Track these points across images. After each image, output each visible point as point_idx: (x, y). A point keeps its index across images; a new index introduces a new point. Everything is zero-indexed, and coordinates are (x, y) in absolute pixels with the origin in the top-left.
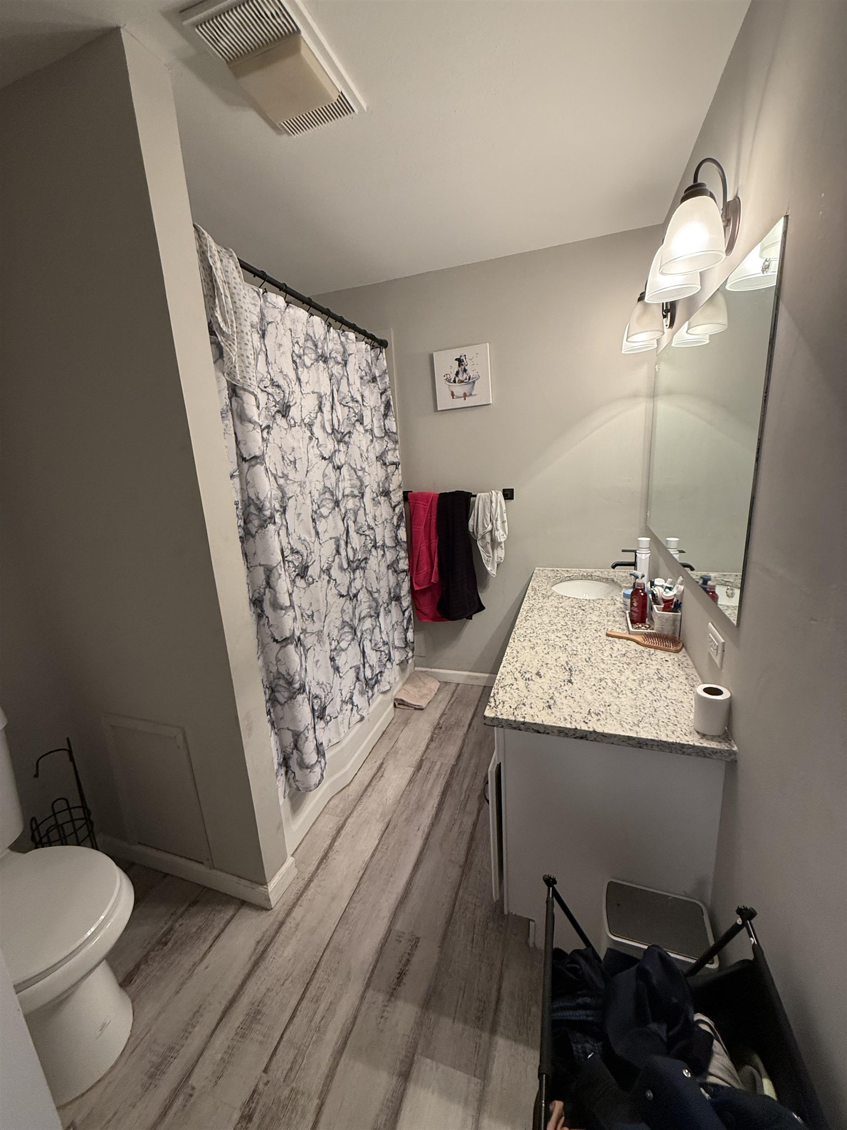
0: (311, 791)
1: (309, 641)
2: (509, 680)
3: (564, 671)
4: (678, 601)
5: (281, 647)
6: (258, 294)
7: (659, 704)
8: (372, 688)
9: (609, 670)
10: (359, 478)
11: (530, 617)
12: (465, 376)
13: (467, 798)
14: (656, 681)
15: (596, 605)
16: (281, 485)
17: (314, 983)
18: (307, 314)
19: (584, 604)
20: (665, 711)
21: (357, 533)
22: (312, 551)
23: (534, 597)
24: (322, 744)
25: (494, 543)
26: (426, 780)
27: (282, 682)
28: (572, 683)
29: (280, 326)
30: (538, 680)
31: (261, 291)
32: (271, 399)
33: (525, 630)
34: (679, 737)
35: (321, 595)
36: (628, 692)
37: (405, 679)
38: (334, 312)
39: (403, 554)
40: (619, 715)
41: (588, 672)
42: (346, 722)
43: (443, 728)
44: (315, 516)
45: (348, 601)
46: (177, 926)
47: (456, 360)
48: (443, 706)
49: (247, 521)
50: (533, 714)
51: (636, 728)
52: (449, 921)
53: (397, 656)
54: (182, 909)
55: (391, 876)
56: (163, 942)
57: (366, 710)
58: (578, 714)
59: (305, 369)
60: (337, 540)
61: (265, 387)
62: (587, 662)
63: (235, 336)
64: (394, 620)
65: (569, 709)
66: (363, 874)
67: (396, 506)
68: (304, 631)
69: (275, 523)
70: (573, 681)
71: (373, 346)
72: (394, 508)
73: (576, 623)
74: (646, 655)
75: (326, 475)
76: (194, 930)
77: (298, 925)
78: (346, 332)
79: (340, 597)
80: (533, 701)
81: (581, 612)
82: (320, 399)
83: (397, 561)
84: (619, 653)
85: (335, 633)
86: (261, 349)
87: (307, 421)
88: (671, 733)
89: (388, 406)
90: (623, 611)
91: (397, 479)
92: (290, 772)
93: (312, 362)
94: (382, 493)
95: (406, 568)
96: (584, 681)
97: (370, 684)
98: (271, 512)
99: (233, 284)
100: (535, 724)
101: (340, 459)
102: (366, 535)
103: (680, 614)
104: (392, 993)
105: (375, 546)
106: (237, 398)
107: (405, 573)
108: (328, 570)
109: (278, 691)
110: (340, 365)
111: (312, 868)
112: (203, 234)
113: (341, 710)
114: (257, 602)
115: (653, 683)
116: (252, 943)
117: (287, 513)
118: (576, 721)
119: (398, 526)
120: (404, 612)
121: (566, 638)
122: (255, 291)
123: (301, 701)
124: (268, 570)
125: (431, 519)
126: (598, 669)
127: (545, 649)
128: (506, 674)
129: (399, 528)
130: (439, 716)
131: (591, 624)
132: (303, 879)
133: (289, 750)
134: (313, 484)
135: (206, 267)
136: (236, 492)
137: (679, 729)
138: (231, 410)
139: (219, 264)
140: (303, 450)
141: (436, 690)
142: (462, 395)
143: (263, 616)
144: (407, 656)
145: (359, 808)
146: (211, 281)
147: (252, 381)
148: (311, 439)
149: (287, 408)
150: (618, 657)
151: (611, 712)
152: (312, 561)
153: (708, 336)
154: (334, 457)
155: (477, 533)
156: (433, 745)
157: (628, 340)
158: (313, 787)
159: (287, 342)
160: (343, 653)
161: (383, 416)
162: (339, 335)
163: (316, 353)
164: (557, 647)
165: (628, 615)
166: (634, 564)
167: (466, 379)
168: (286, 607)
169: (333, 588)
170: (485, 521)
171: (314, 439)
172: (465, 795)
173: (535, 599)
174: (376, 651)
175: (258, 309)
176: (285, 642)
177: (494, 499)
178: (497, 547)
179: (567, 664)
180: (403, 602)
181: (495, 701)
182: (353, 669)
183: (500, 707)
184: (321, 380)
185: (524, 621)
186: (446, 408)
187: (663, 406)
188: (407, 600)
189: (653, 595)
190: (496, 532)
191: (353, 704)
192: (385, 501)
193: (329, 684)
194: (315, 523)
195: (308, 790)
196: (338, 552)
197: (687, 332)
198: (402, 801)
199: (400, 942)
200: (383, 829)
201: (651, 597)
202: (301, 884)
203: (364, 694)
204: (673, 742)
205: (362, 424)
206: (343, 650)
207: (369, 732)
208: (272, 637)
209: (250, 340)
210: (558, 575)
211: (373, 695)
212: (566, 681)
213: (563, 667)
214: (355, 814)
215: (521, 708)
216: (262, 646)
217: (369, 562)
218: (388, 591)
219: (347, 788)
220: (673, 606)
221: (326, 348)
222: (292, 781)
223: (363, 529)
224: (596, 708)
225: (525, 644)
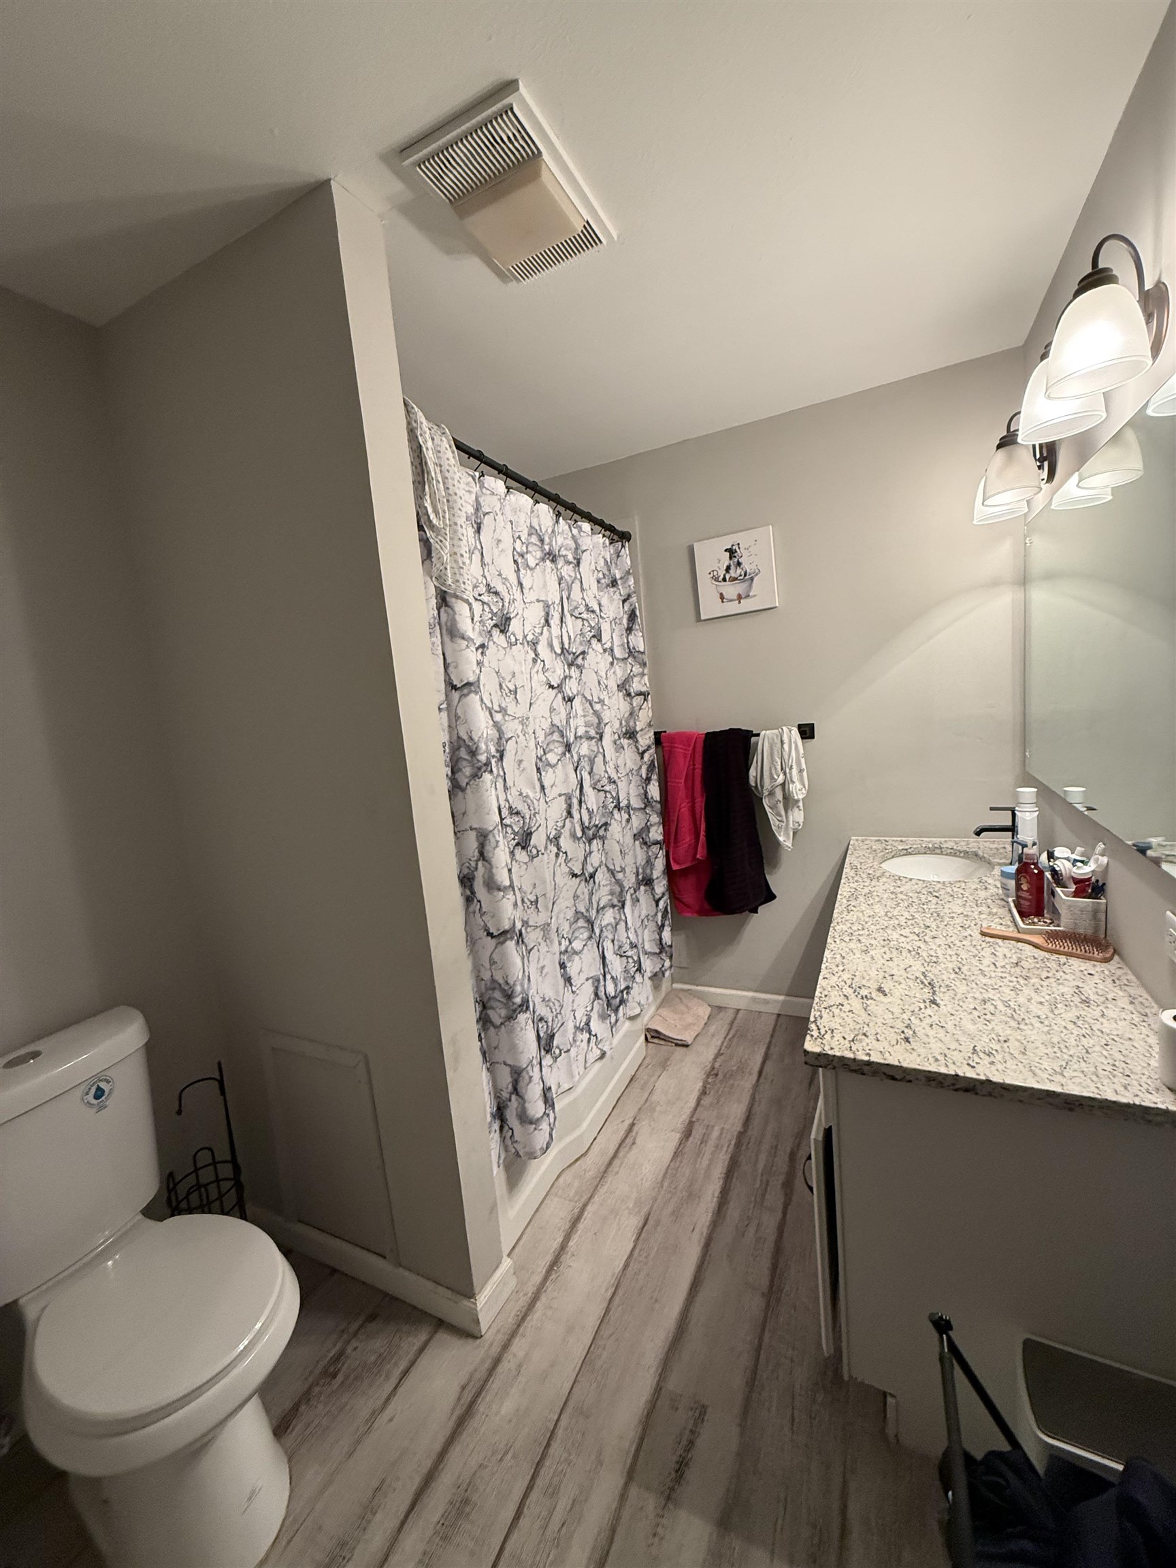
0: (535, 1158)
1: (532, 937)
2: (835, 998)
3: (922, 986)
4: (1097, 881)
5: (497, 944)
6: (474, 479)
7: (1092, 1042)
8: (616, 1010)
9: (996, 987)
10: (596, 713)
11: (854, 906)
12: (739, 571)
13: (764, 1185)
14: (1079, 1004)
15: (955, 889)
16: (498, 722)
17: (548, 1463)
18: (531, 501)
19: (936, 889)
20: (1105, 1053)
21: (594, 788)
22: (537, 811)
23: (856, 879)
24: (550, 1088)
25: (789, 802)
26: (699, 1154)
27: (497, 995)
28: (937, 1005)
29: (499, 518)
30: (881, 998)
31: (477, 474)
32: (487, 609)
33: (849, 925)
34: (1137, 1096)
35: (548, 876)
36: (1035, 1021)
37: (659, 1001)
38: (564, 498)
39: (655, 819)
40: (1026, 1057)
41: (962, 988)
42: (581, 1058)
43: (720, 1076)
44: (540, 764)
45: (583, 883)
46: (349, 1350)
47: (726, 550)
48: (717, 1041)
49: (455, 770)
50: (882, 1050)
51: (1058, 1078)
52: (752, 1382)
53: (649, 966)
54: (355, 1326)
55: (656, 1301)
56: (330, 1373)
57: (608, 1043)
58: (956, 1053)
59: (528, 571)
60: (569, 797)
61: (480, 595)
62: (956, 973)
63: (448, 529)
64: (644, 913)
65: (940, 1044)
66: (614, 1294)
67: (644, 752)
68: (525, 923)
69: (491, 771)
70: (938, 1001)
71: (612, 539)
72: (642, 754)
73: (928, 916)
74: (1054, 965)
75: (555, 709)
76: (373, 1358)
77: (520, 1366)
78: (579, 523)
79: (573, 877)
80: (879, 1031)
81: (934, 900)
82: (547, 609)
83: (647, 828)
84: (1007, 961)
85: (565, 928)
86: (476, 547)
87: (530, 638)
88: (1122, 1089)
89: (632, 616)
90: (1003, 899)
91: (645, 715)
92: (506, 1128)
93: (537, 562)
94: (626, 734)
95: (660, 838)
96: (956, 1002)
97: (613, 1004)
98: (487, 758)
99: (445, 467)
100: (888, 1065)
101: (571, 688)
102: (606, 792)
103: (1103, 901)
104: (669, 1495)
105: (618, 807)
106: (446, 608)
107: (659, 846)
108: (557, 838)
109: (492, 1008)
110: (571, 565)
111: (537, 1279)
112: (413, 408)
113: (575, 1041)
114: (466, 880)
115: (1074, 1008)
116: (454, 1389)
117: (504, 760)
118: (954, 1063)
119: (648, 780)
120: (657, 902)
121: (916, 938)
122: (469, 475)
123: (524, 1023)
124: (481, 835)
125: (694, 769)
126: (977, 984)
127: (885, 953)
128: (830, 989)
129: (649, 783)
130: (713, 1057)
131: (953, 917)
132: (525, 1295)
133: (505, 1095)
134: (537, 721)
135: (415, 447)
136: (444, 730)
137: (1135, 1083)
138: (439, 624)
139: (430, 443)
140: (525, 675)
141: (706, 1018)
142: (736, 598)
143: (473, 900)
144: (663, 966)
145: (602, 1191)
146: (421, 464)
147: (466, 586)
148: (535, 661)
149: (506, 621)
150: (1007, 966)
151: (1012, 1052)
152: (537, 825)
153: (1109, 490)
154: (564, 686)
155: (762, 787)
156: (706, 1101)
157: (985, 503)
158: (539, 1153)
159: (507, 537)
160: (576, 958)
161: (627, 630)
162: (570, 527)
163: (542, 549)
164: (905, 953)
165: (1012, 905)
166: (1013, 829)
167: (741, 576)
168: (505, 888)
169: (563, 865)
170: (773, 771)
171: (539, 661)
172: (761, 1181)
173: (857, 881)
174: (621, 956)
175: (473, 496)
176: (502, 936)
177: (786, 739)
178: (793, 807)
179: (925, 976)
180: (656, 888)
181: (819, 1029)
182: (590, 981)
183: (828, 1037)
184: (548, 584)
185: (846, 913)
186: (711, 617)
187: (1040, 596)
188: (661, 884)
189: (1054, 872)
190: (791, 786)
191: (590, 1032)
192: (629, 745)
193: (559, 1001)
194: (541, 774)
195: (532, 1156)
196: (569, 814)
197: (1078, 486)
198: (666, 1184)
199: (677, 1409)
200: (641, 1225)
201: (1049, 877)
202: (523, 1301)
203: (606, 1019)
204: (1129, 1104)
205: (600, 640)
206: (576, 953)
207: (612, 1078)
208: (485, 930)
209: (465, 534)
210: (888, 847)
211: (617, 1021)
212: (928, 1001)
213: (918, 981)
214: (596, 1199)
215: (861, 1041)
216: (472, 941)
217: (610, 829)
218: (635, 871)
219: (582, 1159)
220: (1091, 888)
221: (554, 543)
222: (509, 1142)
223: (602, 783)
224: (985, 1044)
225: (852, 945)
